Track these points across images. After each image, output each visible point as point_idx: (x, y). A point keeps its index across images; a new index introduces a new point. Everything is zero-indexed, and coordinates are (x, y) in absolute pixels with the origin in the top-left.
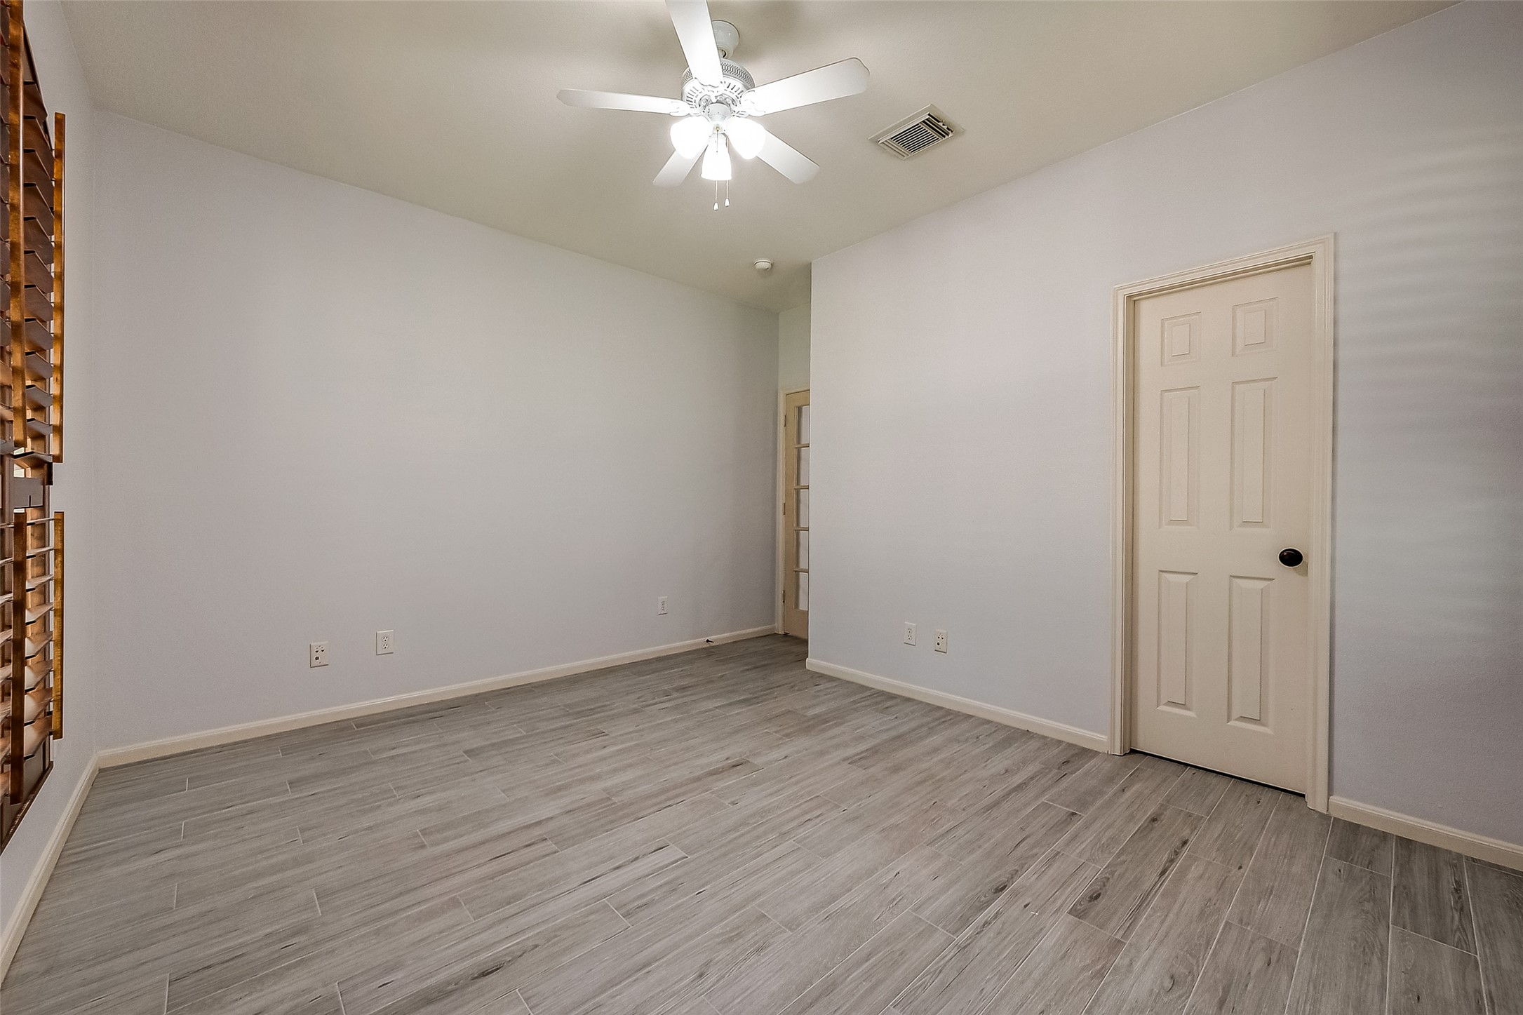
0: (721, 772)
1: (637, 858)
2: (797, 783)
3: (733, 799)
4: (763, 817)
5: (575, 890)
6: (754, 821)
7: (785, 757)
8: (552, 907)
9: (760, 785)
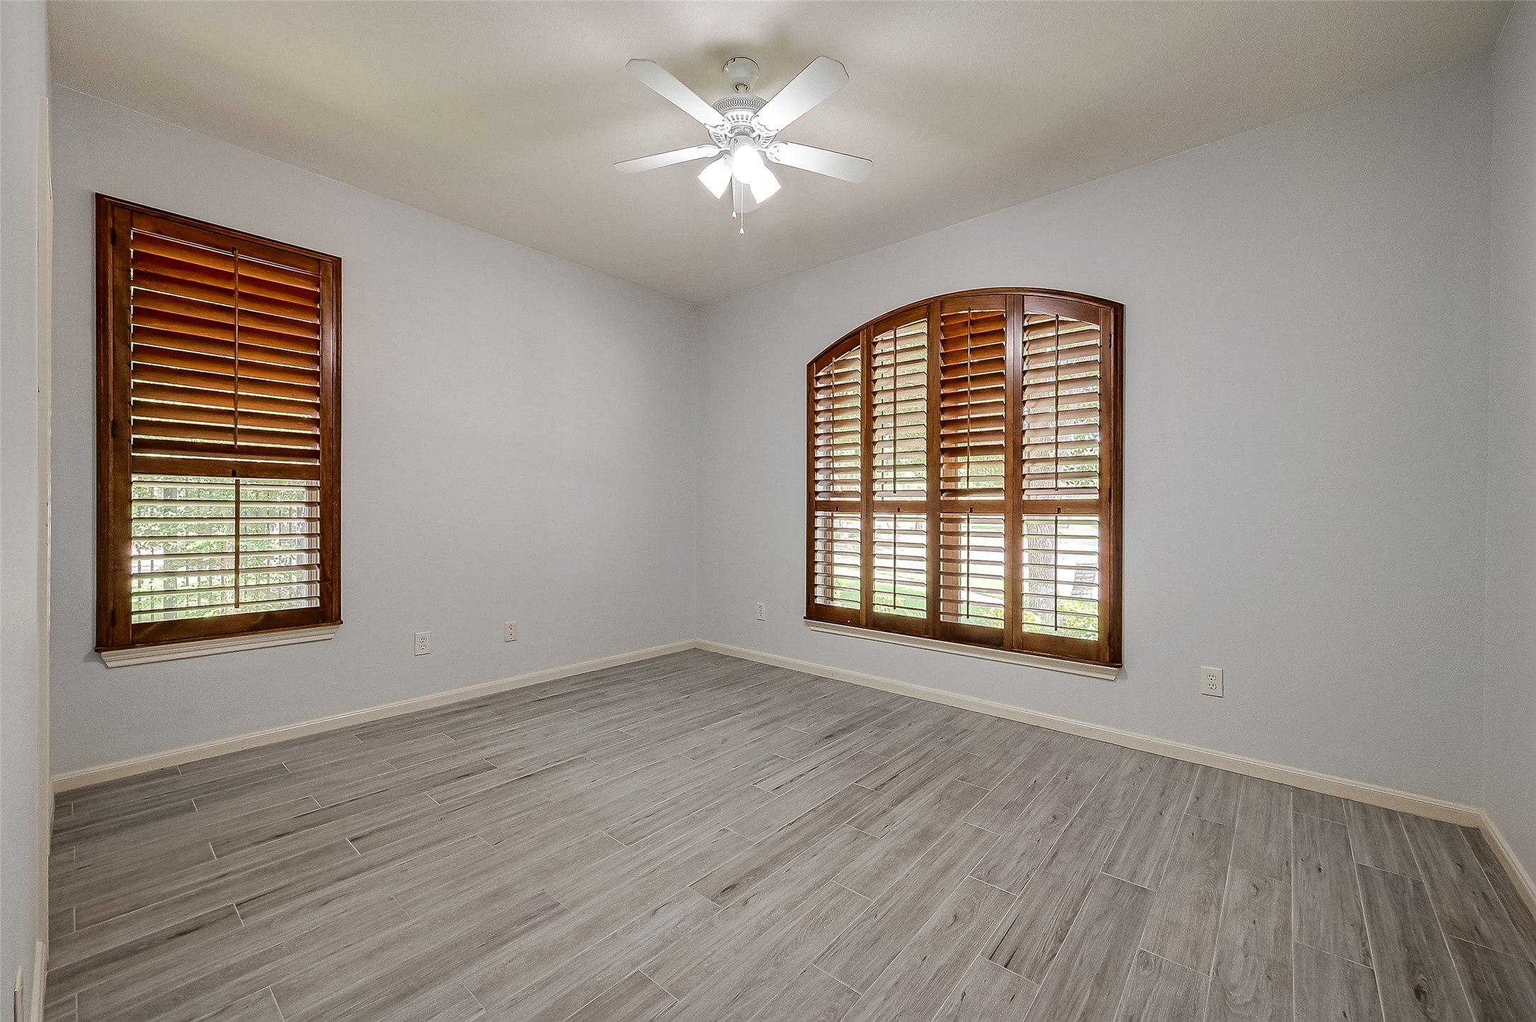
0: (748, 874)
2: (649, 862)
3: (726, 835)
4: (693, 817)
6: (701, 814)
7: (655, 912)
9: (695, 857)
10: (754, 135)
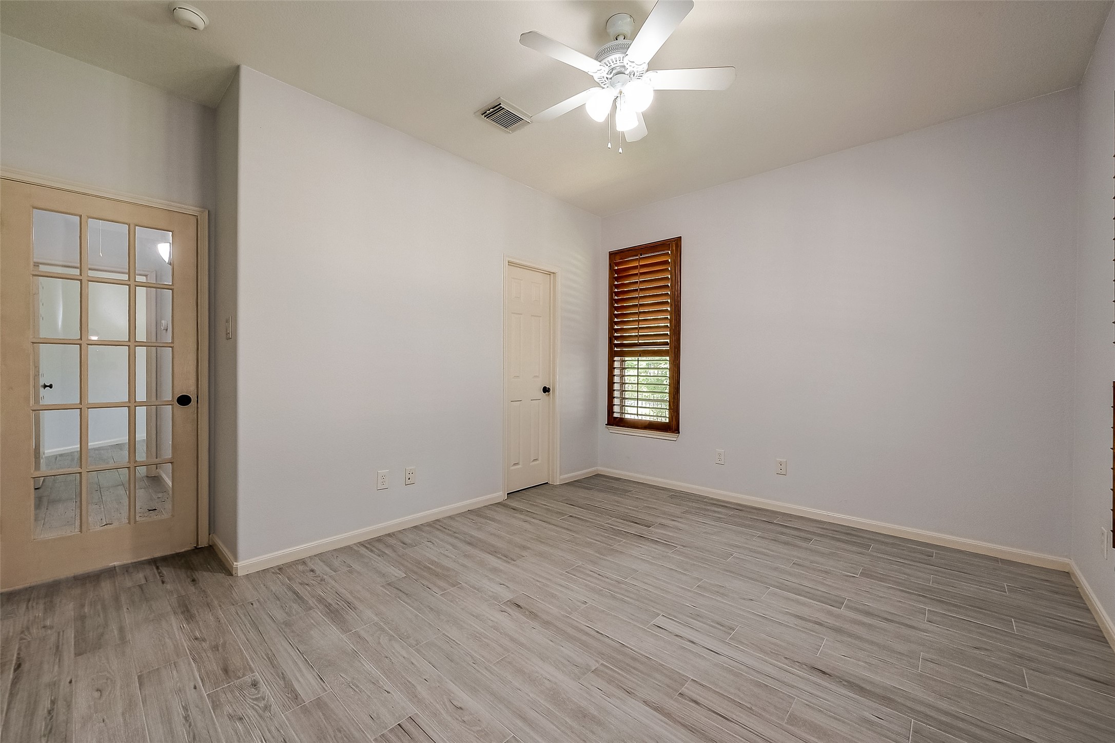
1: (677, 636)
5: (727, 657)
8: (750, 662)
10: (627, 72)
